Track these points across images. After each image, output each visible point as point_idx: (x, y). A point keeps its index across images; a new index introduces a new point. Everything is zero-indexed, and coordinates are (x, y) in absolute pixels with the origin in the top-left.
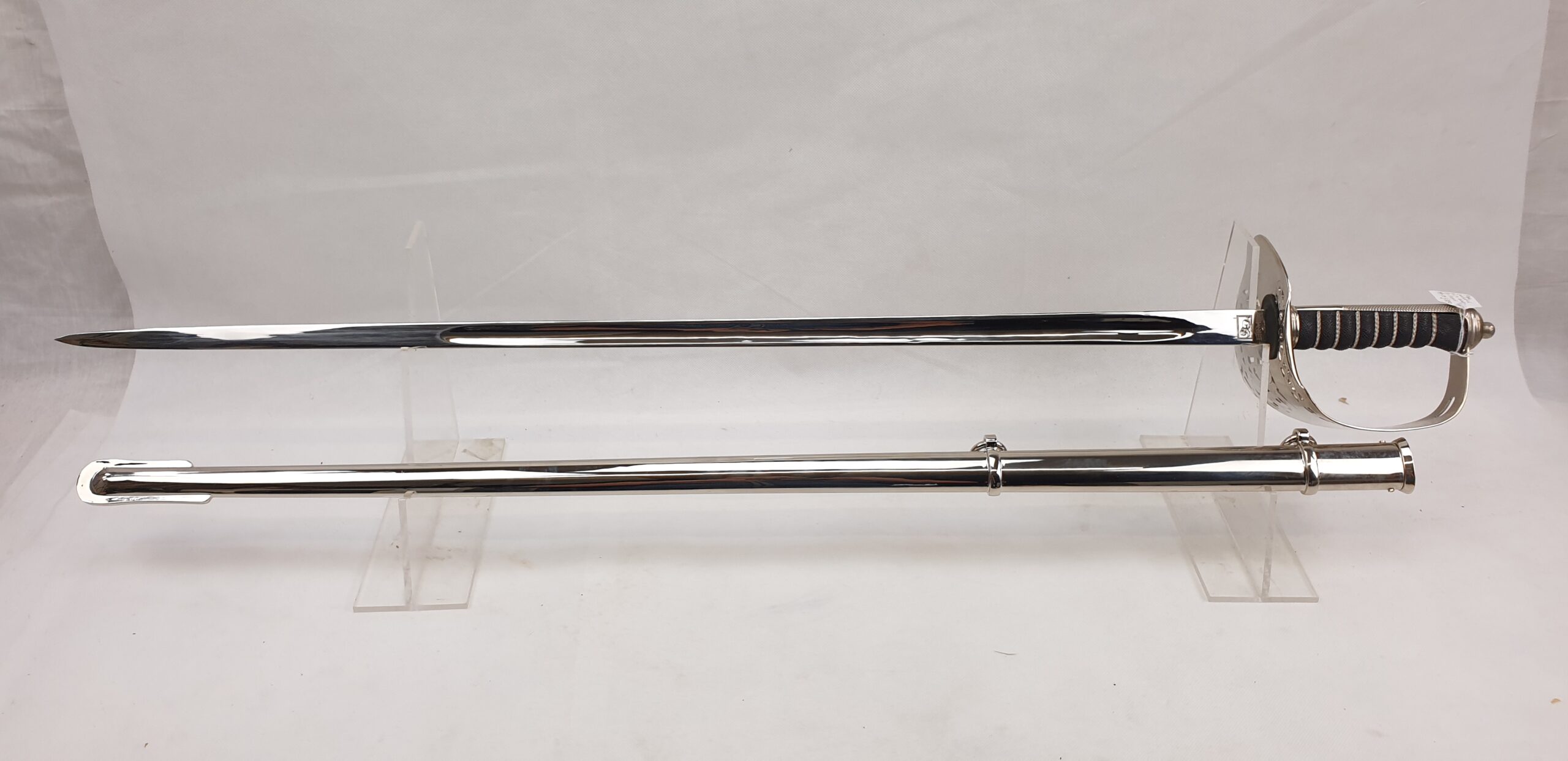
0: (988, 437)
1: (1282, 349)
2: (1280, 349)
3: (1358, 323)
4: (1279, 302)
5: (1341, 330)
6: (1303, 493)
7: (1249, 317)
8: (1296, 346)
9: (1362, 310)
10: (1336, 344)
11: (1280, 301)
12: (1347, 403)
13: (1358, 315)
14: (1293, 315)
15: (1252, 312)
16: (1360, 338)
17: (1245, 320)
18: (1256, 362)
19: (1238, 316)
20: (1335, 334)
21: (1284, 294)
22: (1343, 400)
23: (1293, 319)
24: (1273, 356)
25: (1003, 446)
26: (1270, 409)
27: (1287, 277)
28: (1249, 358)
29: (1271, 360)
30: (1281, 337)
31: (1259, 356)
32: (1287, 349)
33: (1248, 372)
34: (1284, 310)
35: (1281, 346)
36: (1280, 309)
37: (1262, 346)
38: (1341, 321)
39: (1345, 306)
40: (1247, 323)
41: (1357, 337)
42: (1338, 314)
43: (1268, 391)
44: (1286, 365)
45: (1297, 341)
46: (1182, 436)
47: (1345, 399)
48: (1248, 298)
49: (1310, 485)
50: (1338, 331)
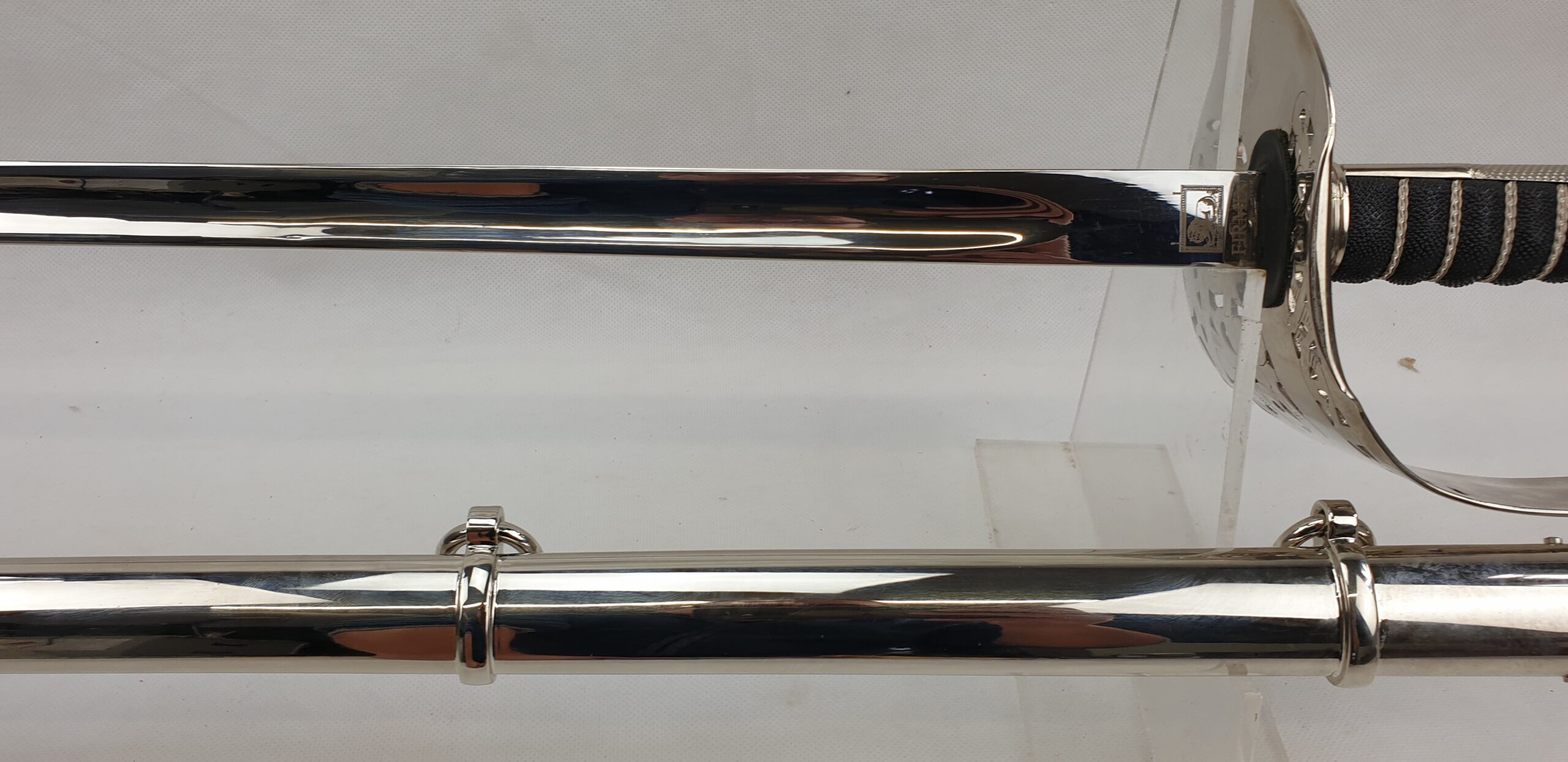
0: (478, 511)
1: (1298, 282)
2: (1293, 283)
3: (1511, 214)
4: (1299, 152)
5: (1462, 234)
6: (1335, 681)
7: (1215, 190)
8: (1337, 274)
9: (1523, 178)
10: (1443, 270)
11: (1302, 152)
12: (1415, 370)
13: (1511, 191)
14: (1335, 190)
15: (1225, 179)
16: (1511, 256)
17: (1203, 200)
18: (1229, 305)
19: (1185, 188)
20: (1446, 243)
21: (1315, 128)
22: (1408, 363)
23: (1336, 201)
24: (1274, 298)
25: (528, 539)
26: (1257, 413)
27: (1328, 84)
28: (1212, 296)
29: (1265, 309)
30: (1297, 251)
31: (1235, 295)
32: (1314, 286)
33: (1208, 329)
34: (1313, 175)
35: (1298, 276)
36: (1300, 170)
37: (1245, 274)
38: (1464, 209)
39: (1476, 168)
40: (1211, 208)
41: (1505, 252)
42: (1456, 189)
43: (1257, 381)
44: (1308, 328)
45: (1339, 260)
46: (1066, 443)
47: (1412, 361)
48: (1216, 143)
49: (1353, 662)
50: (1453, 237)
